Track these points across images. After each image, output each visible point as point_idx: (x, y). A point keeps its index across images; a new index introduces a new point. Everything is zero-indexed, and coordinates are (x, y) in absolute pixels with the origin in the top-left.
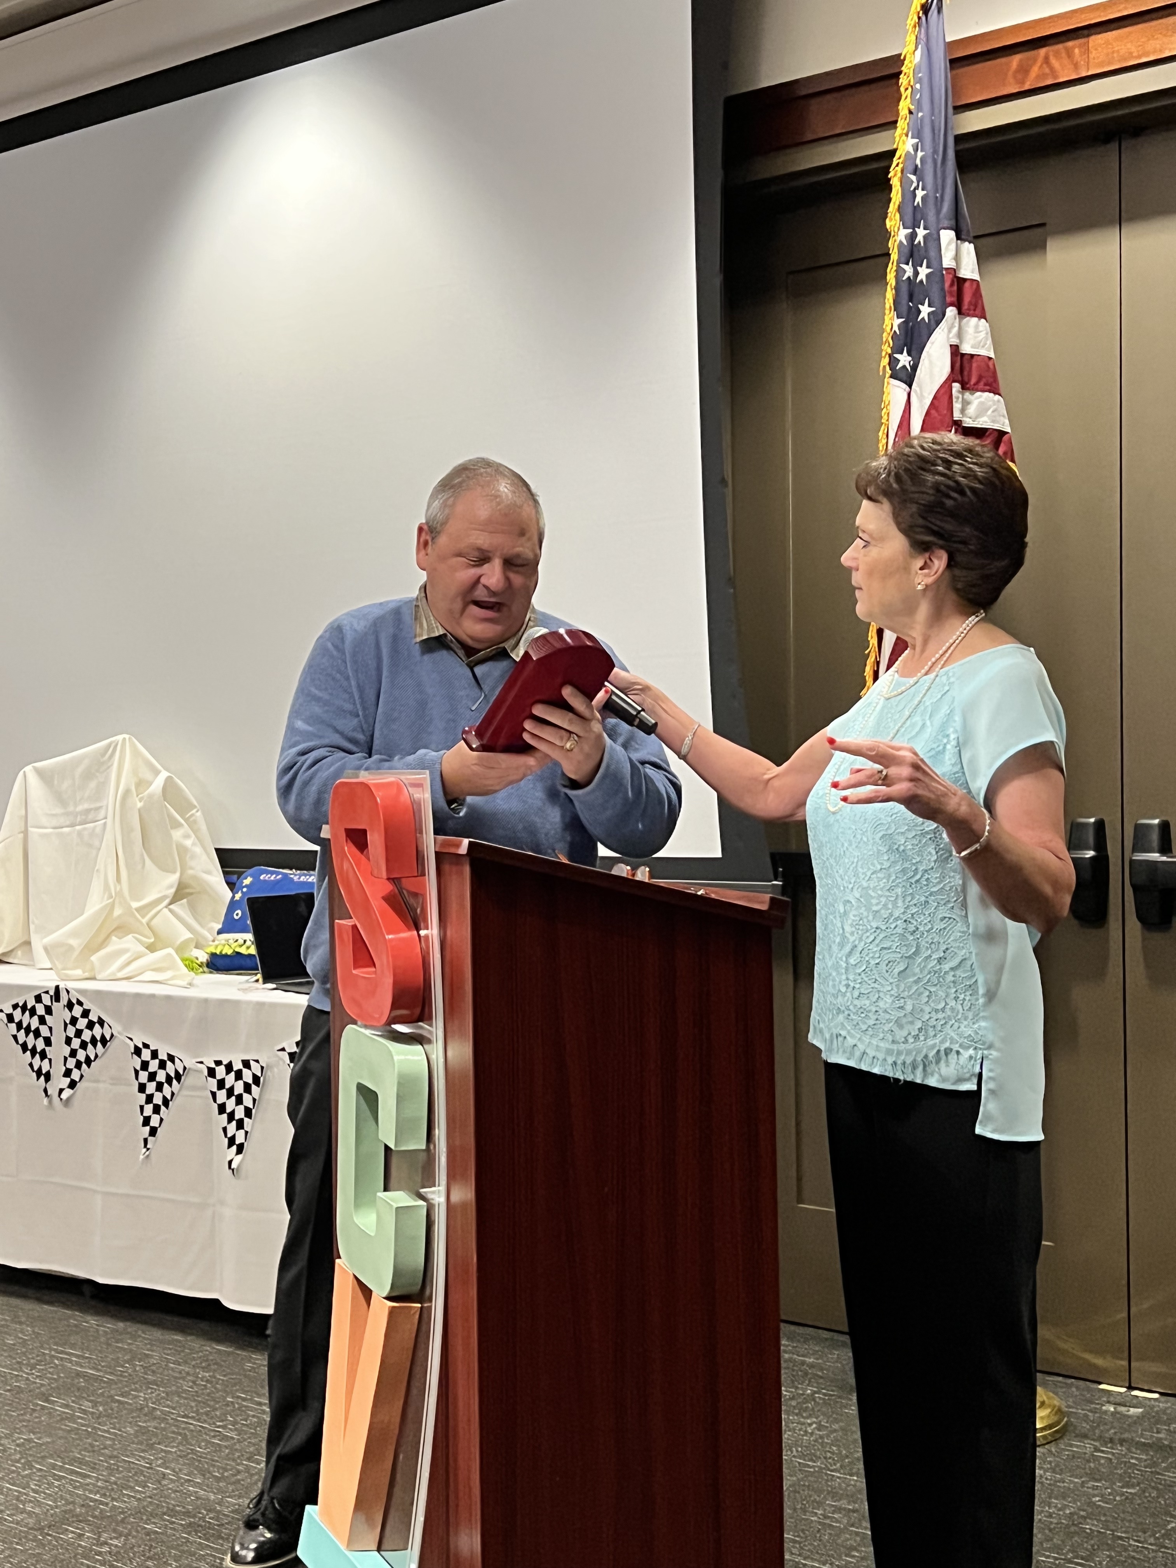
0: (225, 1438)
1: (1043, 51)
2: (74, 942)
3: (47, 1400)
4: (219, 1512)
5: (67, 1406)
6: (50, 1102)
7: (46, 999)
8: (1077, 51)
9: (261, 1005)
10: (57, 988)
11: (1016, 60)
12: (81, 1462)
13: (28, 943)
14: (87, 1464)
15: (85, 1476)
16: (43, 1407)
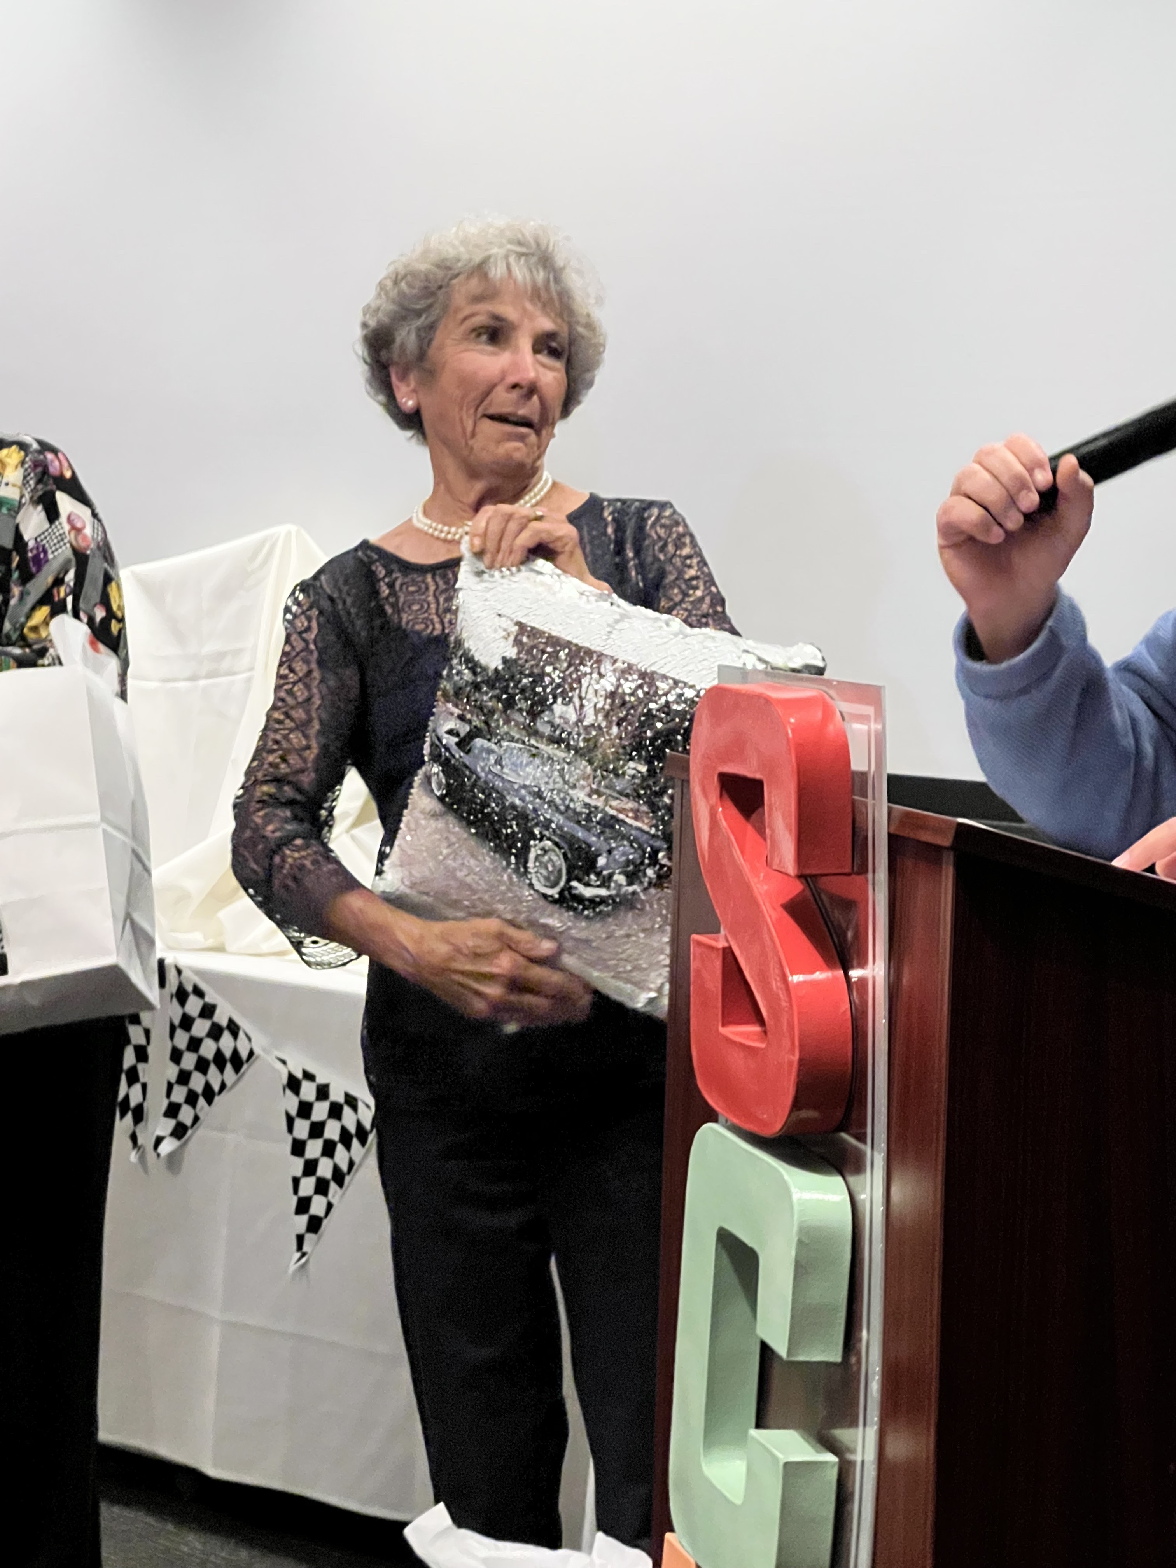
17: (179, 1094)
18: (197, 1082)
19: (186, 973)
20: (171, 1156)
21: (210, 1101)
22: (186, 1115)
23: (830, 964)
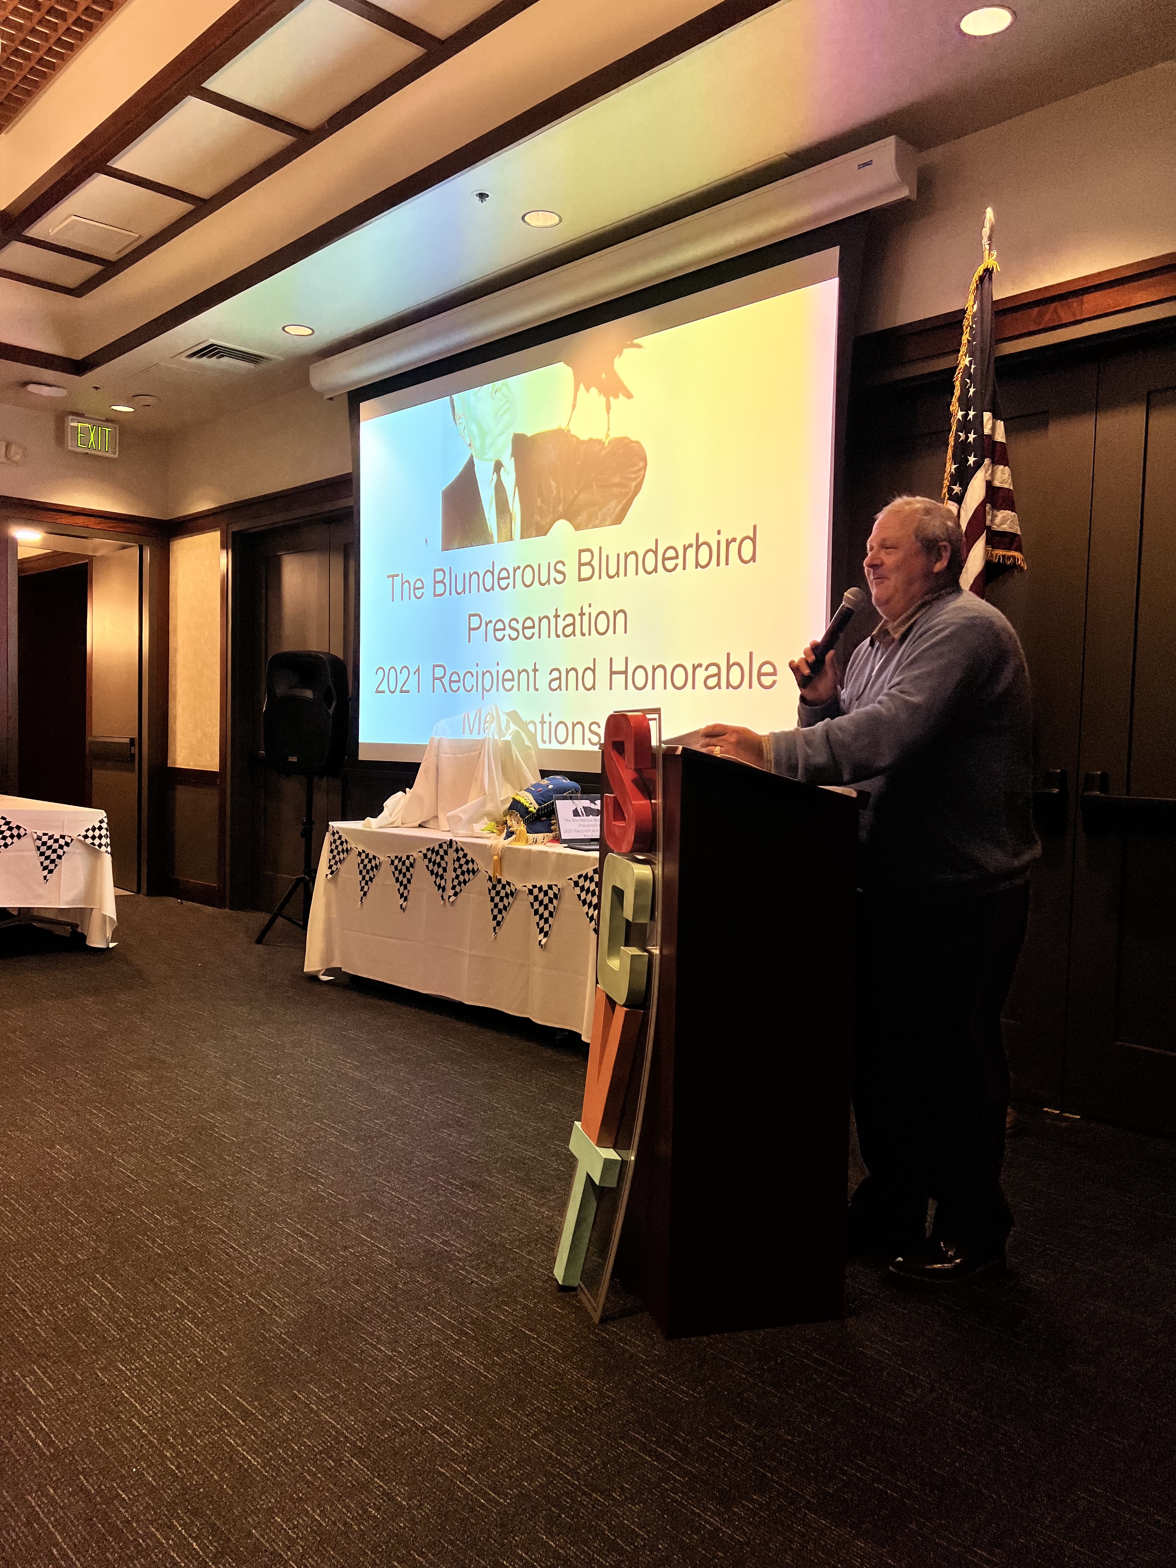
0: (530, 1092)
1: (1054, 305)
2: (461, 815)
3: (435, 1064)
4: (526, 1130)
5: (446, 1067)
6: (444, 903)
7: (445, 847)
8: (1075, 304)
9: (560, 855)
10: (451, 840)
11: (1036, 310)
12: (452, 1097)
13: (436, 817)
14: (455, 1098)
15: (455, 1104)
16: (433, 1067)
17: (456, 882)
18: (461, 878)
19: (458, 843)
20: (453, 902)
21: (465, 884)
22: (458, 889)
23: (646, 799)
